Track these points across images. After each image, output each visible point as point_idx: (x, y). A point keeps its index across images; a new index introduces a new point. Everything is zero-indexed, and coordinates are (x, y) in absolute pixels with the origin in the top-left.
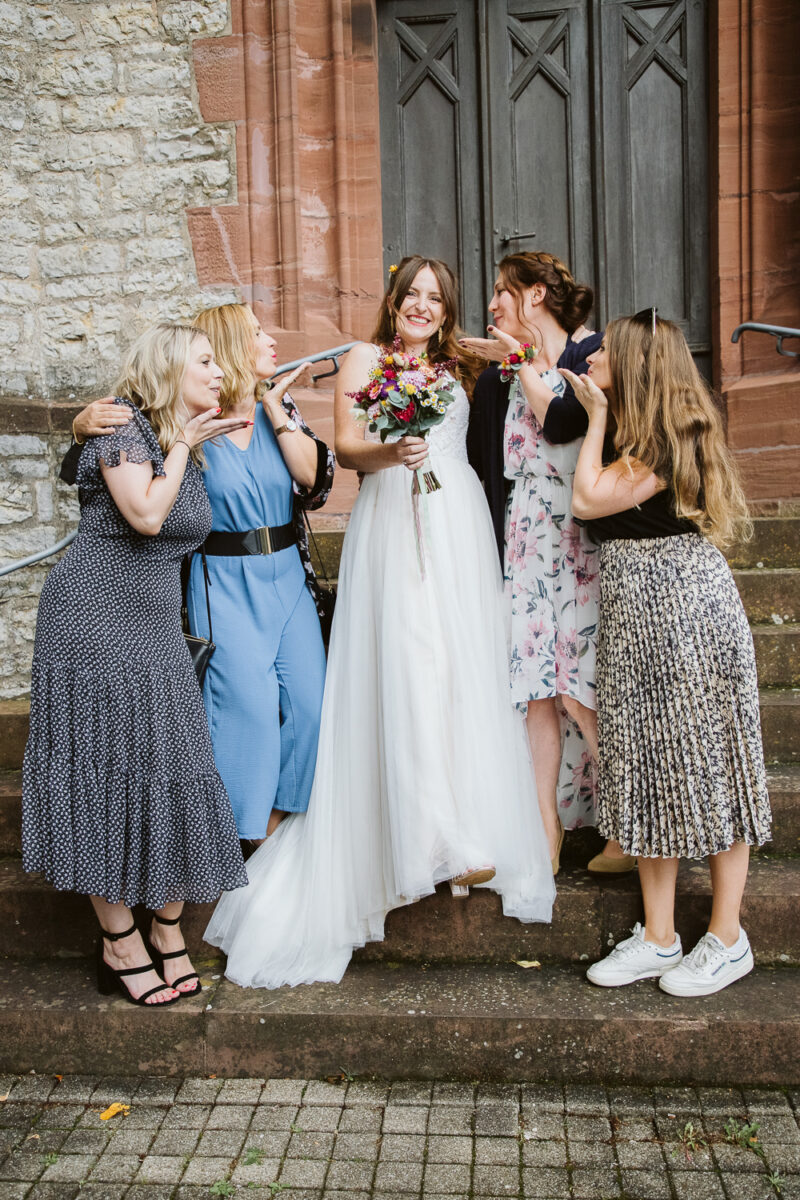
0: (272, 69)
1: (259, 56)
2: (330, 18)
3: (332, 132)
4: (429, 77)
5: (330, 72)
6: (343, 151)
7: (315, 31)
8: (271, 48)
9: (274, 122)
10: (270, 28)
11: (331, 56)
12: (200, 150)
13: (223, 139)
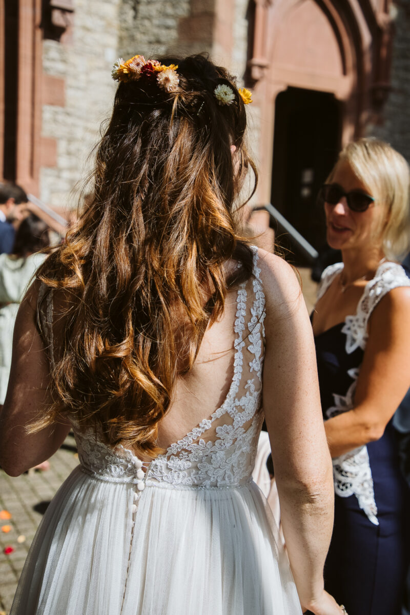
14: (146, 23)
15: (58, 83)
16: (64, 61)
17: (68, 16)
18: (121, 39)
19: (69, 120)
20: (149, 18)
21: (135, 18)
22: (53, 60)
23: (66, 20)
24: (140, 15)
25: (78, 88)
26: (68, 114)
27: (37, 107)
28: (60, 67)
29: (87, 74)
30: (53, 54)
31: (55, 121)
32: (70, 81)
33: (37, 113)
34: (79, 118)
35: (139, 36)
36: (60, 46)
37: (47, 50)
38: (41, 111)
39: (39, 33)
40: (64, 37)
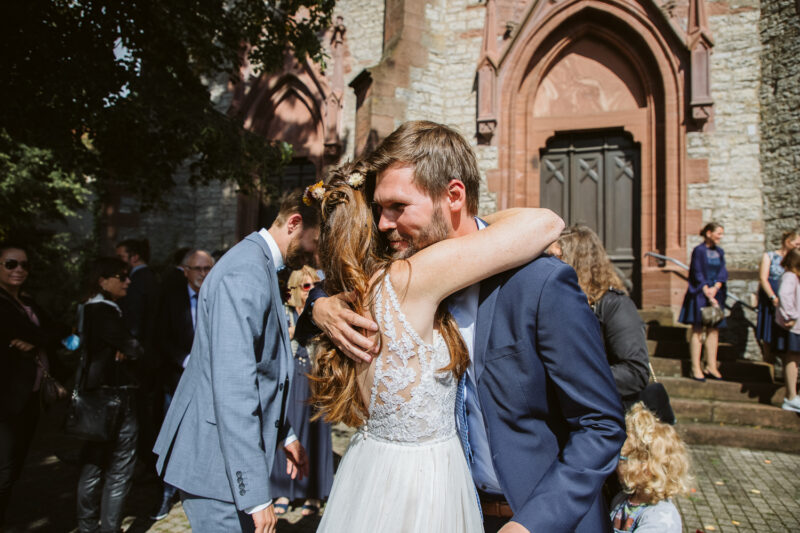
0: (509, 177)
1: (505, 174)
2: (526, 162)
3: (525, 193)
4: (554, 176)
5: (525, 177)
6: (528, 198)
7: (522, 165)
8: (509, 172)
9: (509, 192)
10: (509, 166)
11: (526, 172)
12: (488, 199)
13: (494, 196)
14: (787, 94)
15: (702, 164)
16: (705, 145)
17: (707, 109)
18: (761, 114)
19: (712, 192)
20: (790, 89)
21: (775, 93)
22: (697, 146)
23: (706, 114)
24: (780, 89)
25: (721, 164)
26: (712, 187)
27: (682, 186)
28: (703, 150)
29: (729, 151)
30: (696, 142)
31: (700, 195)
32: (712, 160)
33: (682, 192)
34: (723, 189)
35: (779, 107)
36: (702, 135)
37: (690, 140)
38: (686, 189)
39: (683, 129)
40: (705, 126)
